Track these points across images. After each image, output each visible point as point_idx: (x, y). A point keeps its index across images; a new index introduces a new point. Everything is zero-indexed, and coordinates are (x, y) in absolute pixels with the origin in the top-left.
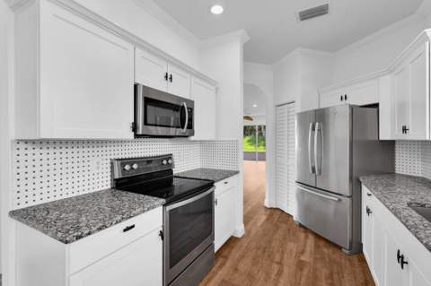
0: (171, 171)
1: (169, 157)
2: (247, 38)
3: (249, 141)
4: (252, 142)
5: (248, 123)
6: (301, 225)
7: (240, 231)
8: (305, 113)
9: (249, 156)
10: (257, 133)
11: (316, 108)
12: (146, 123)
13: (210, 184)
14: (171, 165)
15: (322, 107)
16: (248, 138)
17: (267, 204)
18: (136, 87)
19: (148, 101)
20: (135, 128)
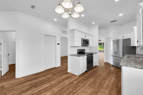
0: (85, 52)
1: (85, 49)
2: (99, 26)
3: (100, 47)
4: (101, 47)
5: (100, 42)
6: (112, 65)
7: (98, 65)
8: (114, 40)
9: (100, 51)
10: (102, 45)
11: (117, 39)
12: (83, 44)
13: (92, 54)
14: (85, 51)
15: (118, 39)
16: (100, 46)
17: (104, 61)
18: (82, 39)
19: (83, 41)
20: (82, 45)
